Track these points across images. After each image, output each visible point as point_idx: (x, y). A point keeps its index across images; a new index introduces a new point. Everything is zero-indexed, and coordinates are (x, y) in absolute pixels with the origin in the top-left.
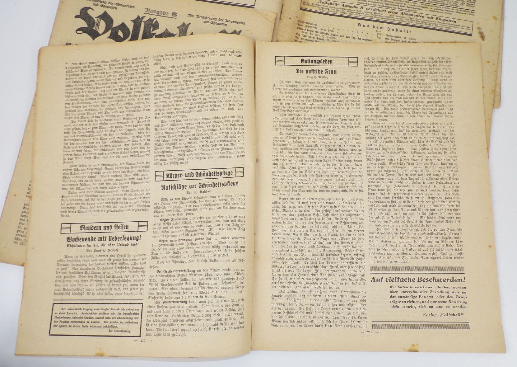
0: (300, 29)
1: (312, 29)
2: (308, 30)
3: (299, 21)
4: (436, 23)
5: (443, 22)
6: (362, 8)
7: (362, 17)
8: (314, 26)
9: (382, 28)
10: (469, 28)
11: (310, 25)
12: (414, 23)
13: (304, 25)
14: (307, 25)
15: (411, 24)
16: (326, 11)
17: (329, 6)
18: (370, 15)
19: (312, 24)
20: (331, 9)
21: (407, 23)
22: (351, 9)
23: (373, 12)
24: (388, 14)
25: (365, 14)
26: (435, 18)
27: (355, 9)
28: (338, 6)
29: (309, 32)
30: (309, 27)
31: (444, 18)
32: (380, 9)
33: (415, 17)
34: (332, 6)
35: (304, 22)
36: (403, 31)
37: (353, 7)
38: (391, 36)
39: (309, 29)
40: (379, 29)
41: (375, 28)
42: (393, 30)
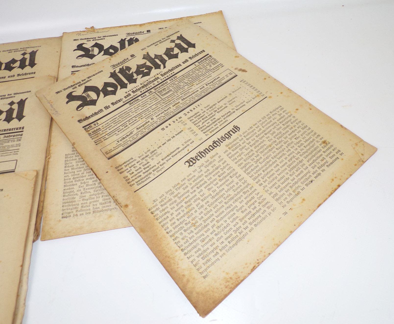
0: (123, 172)
1: (132, 164)
2: (130, 167)
3: (116, 168)
7: (159, 123)
8: (132, 160)
9: (180, 118)
10: (230, 74)
11: (128, 163)
12: (197, 98)
13: (123, 166)
14: (125, 164)
15: (194, 100)
16: (129, 143)
17: (127, 138)
18: (162, 118)
19: (129, 161)
20: (131, 139)
21: (192, 102)
22: (145, 126)
23: (163, 115)
24: (174, 108)
25: (158, 120)
26: (205, 85)
28: (134, 133)
29: (132, 168)
30: (128, 164)
32: (166, 109)
33: (193, 95)
34: (130, 136)
35: (121, 166)
36: (195, 108)
38: (192, 117)
39: (130, 165)
40: (179, 120)
41: (176, 121)
42: (188, 112)
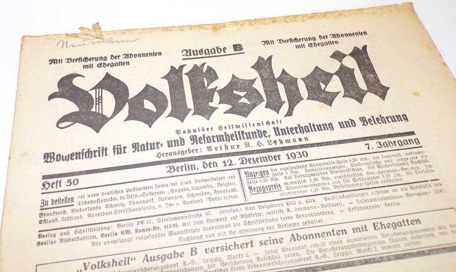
4: (380, 239)
5: (390, 231)
6: (193, 252)
27: (179, 260)
31: (391, 220)
37: (170, 256)
